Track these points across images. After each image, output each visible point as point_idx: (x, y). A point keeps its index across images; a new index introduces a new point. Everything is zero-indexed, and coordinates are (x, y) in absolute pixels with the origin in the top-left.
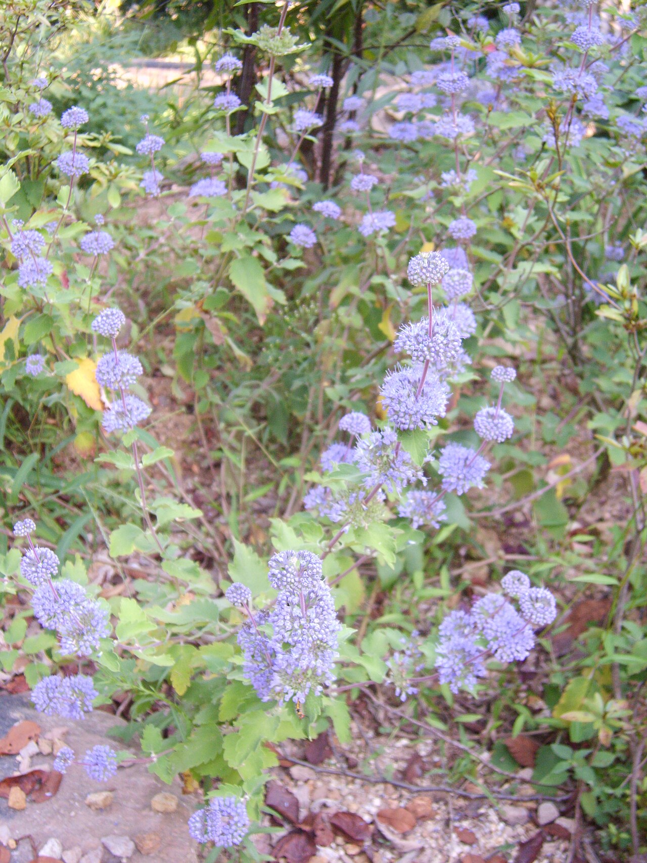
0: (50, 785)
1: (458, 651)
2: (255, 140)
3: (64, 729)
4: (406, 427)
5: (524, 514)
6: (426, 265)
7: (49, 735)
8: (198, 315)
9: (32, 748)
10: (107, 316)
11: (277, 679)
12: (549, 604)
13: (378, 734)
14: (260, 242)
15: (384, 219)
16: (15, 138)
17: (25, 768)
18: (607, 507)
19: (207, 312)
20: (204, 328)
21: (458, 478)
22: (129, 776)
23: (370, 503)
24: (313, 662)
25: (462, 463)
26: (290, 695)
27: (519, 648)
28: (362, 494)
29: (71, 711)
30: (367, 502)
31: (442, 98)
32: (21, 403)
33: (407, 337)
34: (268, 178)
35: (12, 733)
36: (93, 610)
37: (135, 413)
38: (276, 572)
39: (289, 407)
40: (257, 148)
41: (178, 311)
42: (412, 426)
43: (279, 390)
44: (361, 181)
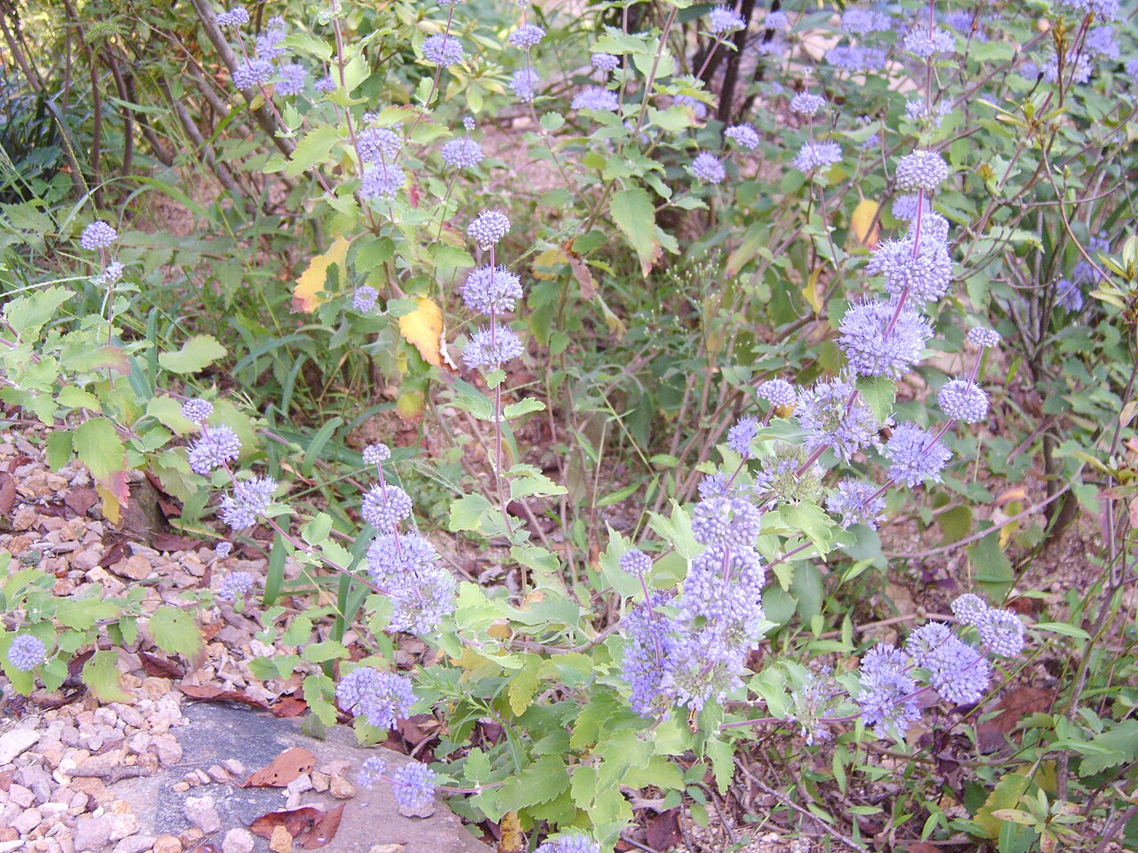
0: (324, 828)
1: (888, 686)
2: (657, 41)
3: (346, 764)
4: (870, 371)
5: (948, 572)
6: (921, 165)
7: (325, 769)
8: (564, 259)
9: (303, 782)
10: (487, 219)
11: (669, 679)
12: (1016, 631)
13: (740, 823)
14: (654, 171)
15: (828, 152)
16: (358, 15)
17: (292, 805)
18: (1057, 576)
19: (575, 256)
20: (569, 277)
21: (910, 466)
22: (426, 829)
23: (803, 476)
24: (725, 653)
25: (916, 448)
26: (685, 700)
27: (969, 686)
28: (794, 464)
29: (380, 717)
30: (799, 474)
31: (897, 21)
32: (316, 360)
33: (886, 256)
34: (672, 90)
35: (279, 761)
36: (435, 580)
37: (506, 348)
38: (704, 520)
39: (656, 403)
40: (659, 51)
41: (538, 253)
42: (877, 371)
43: (644, 378)
44: (804, 101)
